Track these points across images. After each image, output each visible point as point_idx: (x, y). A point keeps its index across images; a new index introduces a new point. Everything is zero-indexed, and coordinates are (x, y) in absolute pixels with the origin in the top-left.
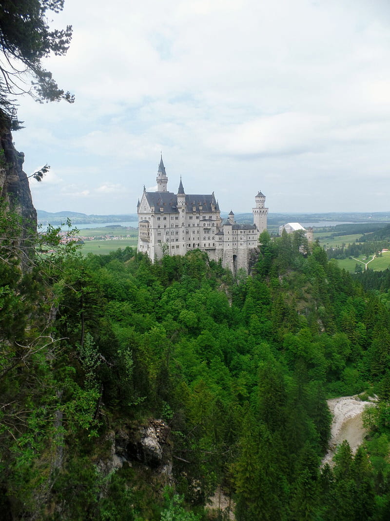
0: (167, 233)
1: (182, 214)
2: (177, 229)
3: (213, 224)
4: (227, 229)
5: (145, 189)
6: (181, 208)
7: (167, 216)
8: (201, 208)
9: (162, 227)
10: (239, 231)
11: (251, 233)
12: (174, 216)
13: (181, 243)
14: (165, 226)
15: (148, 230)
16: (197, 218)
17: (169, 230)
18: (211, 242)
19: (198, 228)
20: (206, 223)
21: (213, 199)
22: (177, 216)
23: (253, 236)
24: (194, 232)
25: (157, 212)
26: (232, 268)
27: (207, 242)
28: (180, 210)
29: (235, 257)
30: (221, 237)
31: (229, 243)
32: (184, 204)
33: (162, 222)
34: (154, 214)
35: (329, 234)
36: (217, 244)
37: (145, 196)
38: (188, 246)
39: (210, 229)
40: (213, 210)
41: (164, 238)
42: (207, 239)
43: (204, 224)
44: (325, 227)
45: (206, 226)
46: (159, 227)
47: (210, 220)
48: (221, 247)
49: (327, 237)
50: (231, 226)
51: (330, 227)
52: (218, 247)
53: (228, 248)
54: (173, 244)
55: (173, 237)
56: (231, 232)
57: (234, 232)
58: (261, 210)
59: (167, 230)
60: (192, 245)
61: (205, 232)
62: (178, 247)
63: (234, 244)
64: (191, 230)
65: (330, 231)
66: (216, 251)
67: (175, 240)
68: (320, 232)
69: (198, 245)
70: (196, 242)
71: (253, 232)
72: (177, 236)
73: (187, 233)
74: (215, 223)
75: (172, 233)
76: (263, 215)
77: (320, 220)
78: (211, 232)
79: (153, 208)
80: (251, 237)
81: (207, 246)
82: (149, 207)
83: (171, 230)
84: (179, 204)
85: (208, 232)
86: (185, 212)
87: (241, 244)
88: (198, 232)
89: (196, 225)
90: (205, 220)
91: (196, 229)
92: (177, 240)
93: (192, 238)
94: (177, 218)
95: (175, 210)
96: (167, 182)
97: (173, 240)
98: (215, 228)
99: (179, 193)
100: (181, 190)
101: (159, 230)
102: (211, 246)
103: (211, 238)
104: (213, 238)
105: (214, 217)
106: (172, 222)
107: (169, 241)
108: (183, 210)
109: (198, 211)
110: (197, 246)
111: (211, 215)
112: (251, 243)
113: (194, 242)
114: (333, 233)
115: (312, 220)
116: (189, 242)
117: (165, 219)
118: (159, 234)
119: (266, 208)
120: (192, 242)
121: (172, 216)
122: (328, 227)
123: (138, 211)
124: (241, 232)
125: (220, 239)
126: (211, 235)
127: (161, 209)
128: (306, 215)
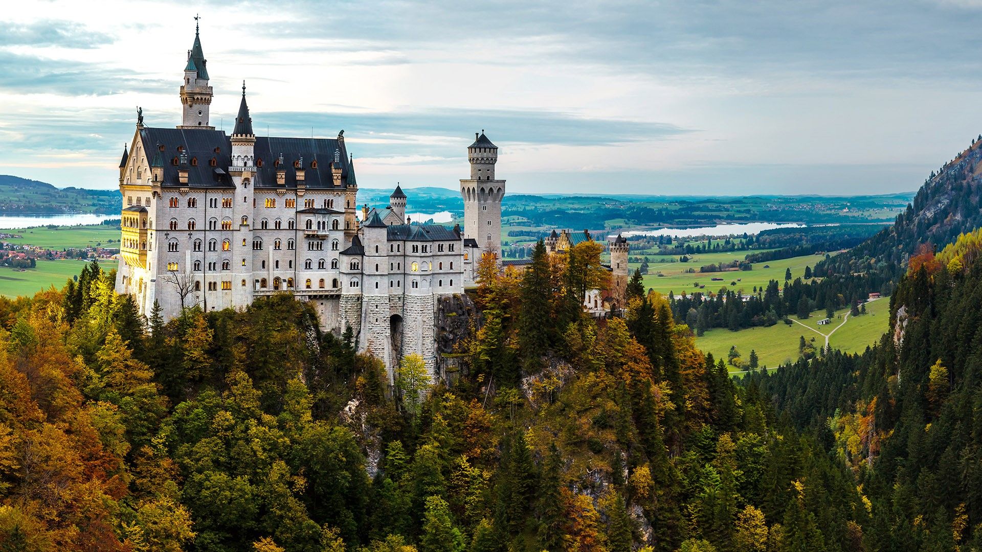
0: (197, 246)
1: (243, 191)
2: (228, 235)
3: (335, 224)
4: (373, 238)
5: (141, 119)
6: (240, 173)
7: (199, 197)
8: (300, 176)
9: (183, 225)
10: (409, 245)
11: (446, 251)
12: (220, 197)
13: (238, 274)
14: (191, 225)
15: (143, 233)
16: (288, 204)
17: (201, 236)
18: (329, 275)
19: (291, 234)
20: (315, 219)
21: (337, 154)
22: (227, 196)
23: (451, 259)
24: (277, 246)
25: (170, 183)
26: (385, 355)
27: (315, 275)
28: (237, 181)
29: (396, 322)
30: (356, 259)
31: (378, 279)
32: (250, 163)
33: (184, 215)
34: (159, 190)
35: (741, 257)
36: (345, 281)
37: (139, 139)
38: (258, 285)
39: (324, 238)
40: (337, 182)
41: (188, 257)
42: (315, 265)
43: (309, 224)
44: (732, 236)
45: (314, 227)
46: (173, 226)
47: (327, 210)
48: (355, 291)
49: (734, 265)
50: (384, 232)
51: (745, 236)
52: (347, 290)
53: (376, 293)
54: (211, 276)
55: (212, 257)
56: (384, 246)
57: (395, 247)
58: (484, 186)
59: (196, 235)
60: (271, 283)
61: (311, 247)
62: (227, 286)
63: (395, 283)
64: (268, 240)
65: (743, 248)
66: (342, 302)
67: (219, 266)
68: (716, 250)
69: (290, 283)
70: (285, 274)
71: (451, 248)
72: (225, 255)
73: (257, 246)
74: (341, 219)
75: (212, 246)
76: (490, 201)
77: (720, 218)
78: (328, 245)
79: (159, 172)
80: (446, 261)
81: (315, 286)
82: (148, 168)
83: (210, 236)
84: (237, 163)
85: (320, 247)
86: (251, 187)
87: (415, 285)
88: (291, 245)
89: (284, 225)
90: (312, 211)
91: (285, 237)
92: (226, 266)
93: (272, 264)
94: (227, 204)
95: (225, 182)
96: (208, 102)
97: (212, 266)
98: (339, 236)
99: (237, 132)
100: (244, 121)
101: (172, 234)
102: (328, 286)
103: (328, 265)
104: (334, 265)
105: (339, 204)
106: (212, 212)
107: (202, 267)
108: (247, 179)
109: (292, 184)
110: (284, 286)
111: (329, 196)
112: (446, 280)
113: (277, 273)
114: (750, 253)
115: (699, 217)
116: (263, 274)
117: (192, 203)
118: (173, 247)
119: (498, 181)
120: (271, 274)
121: (212, 195)
122: (738, 237)
123: (121, 180)
124: (415, 249)
125: (353, 266)
126: (330, 255)
127: (180, 174)
128: (682, 202)
